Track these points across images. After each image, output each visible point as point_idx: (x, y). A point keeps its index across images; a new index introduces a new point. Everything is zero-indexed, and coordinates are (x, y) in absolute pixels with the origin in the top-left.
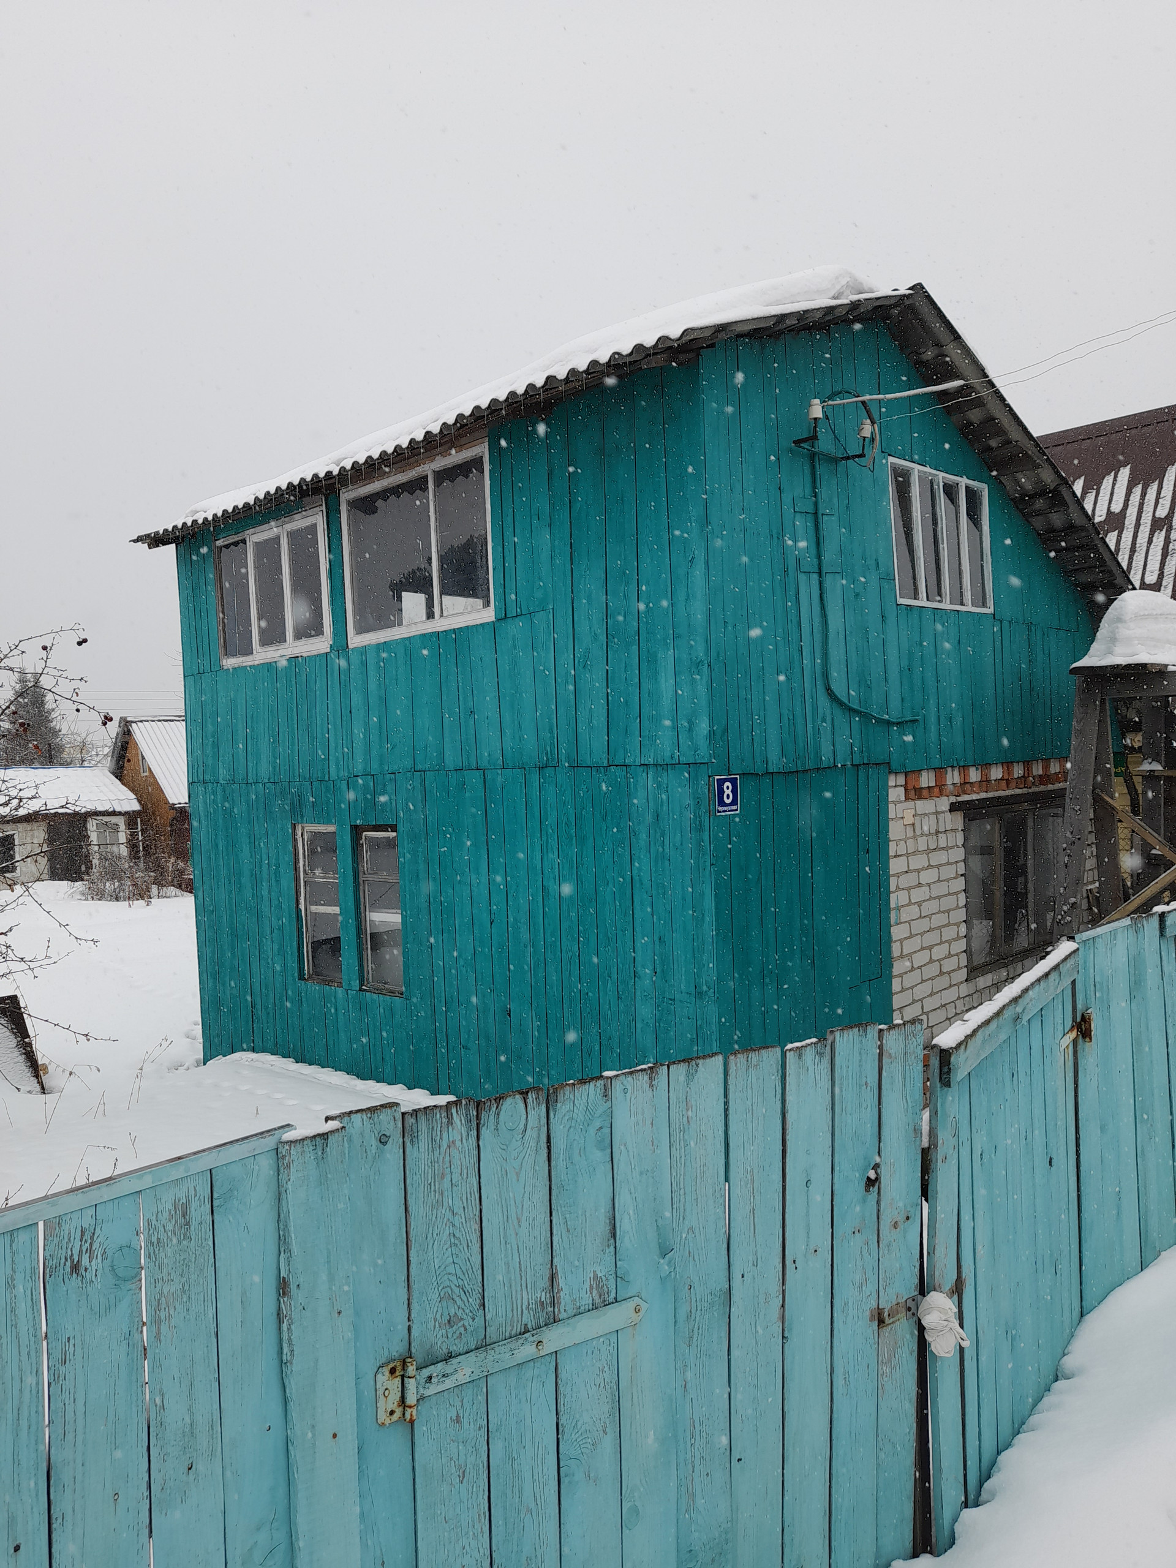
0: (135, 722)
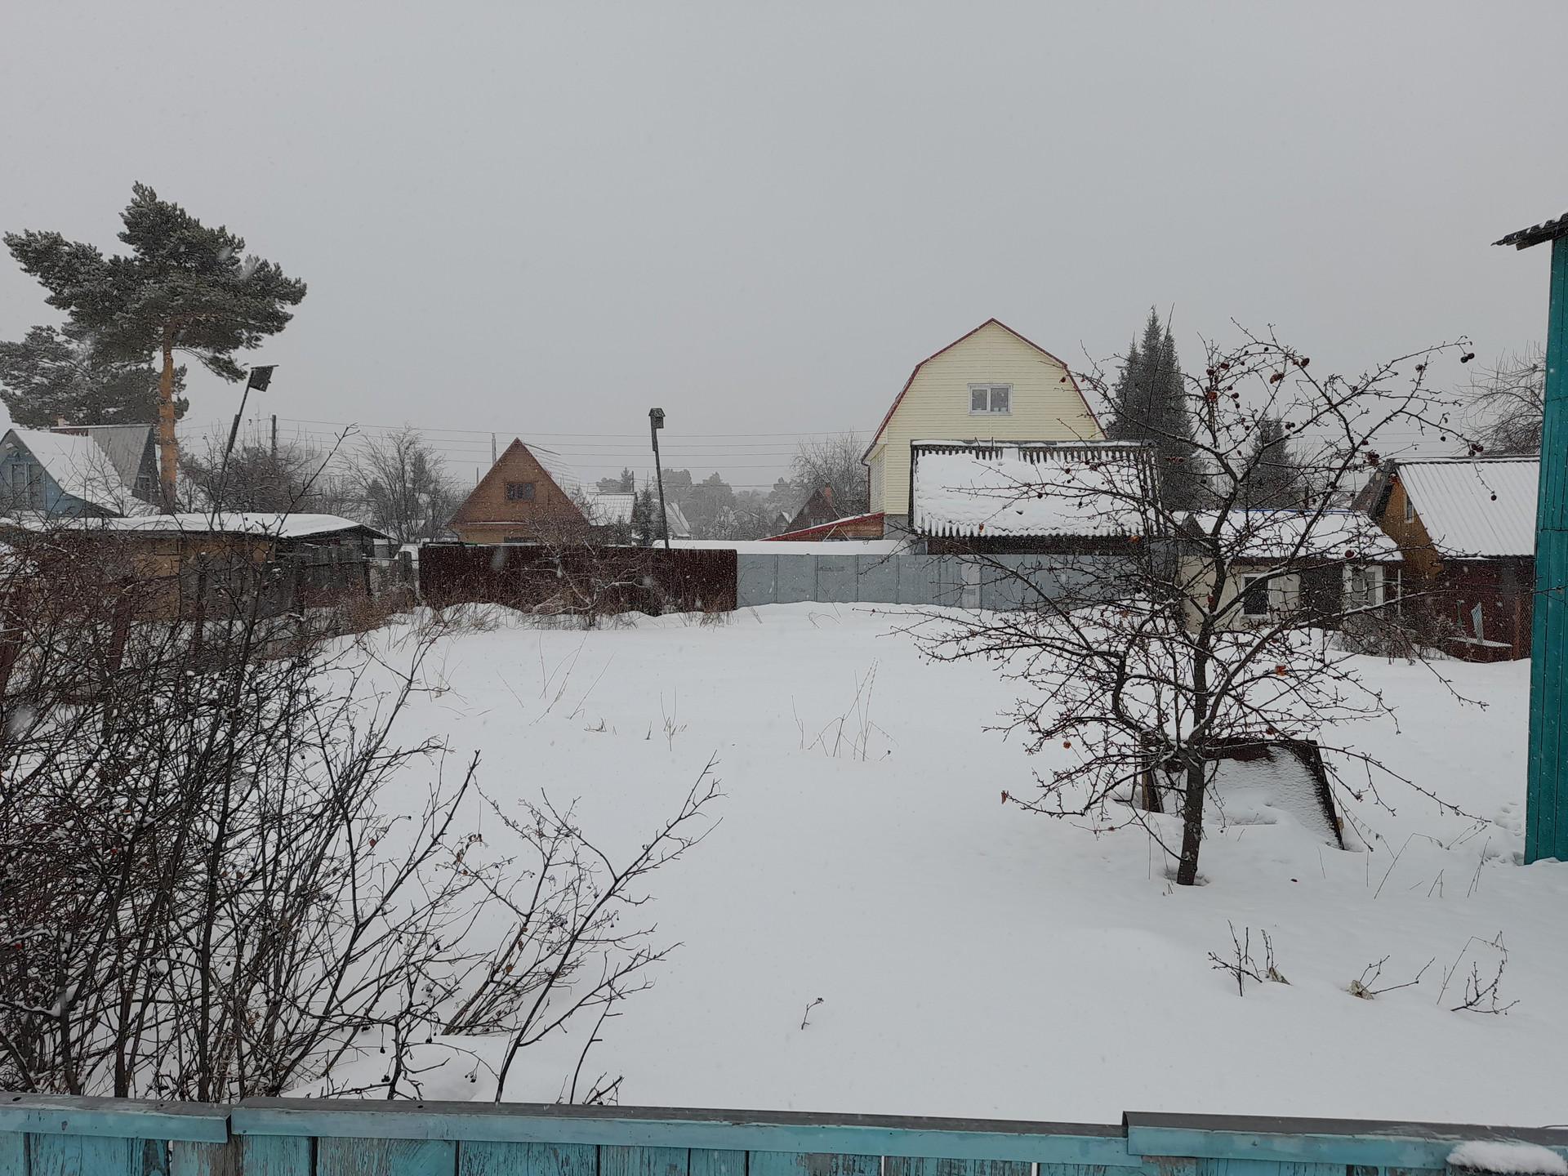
0: (1404, 464)
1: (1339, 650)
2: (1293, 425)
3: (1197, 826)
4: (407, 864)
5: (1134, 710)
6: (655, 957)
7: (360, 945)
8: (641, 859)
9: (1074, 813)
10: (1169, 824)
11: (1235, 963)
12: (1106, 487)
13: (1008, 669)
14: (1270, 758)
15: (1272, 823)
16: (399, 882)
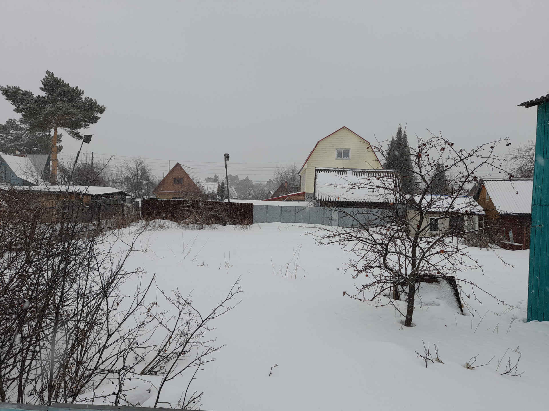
0: (486, 181)
1: (463, 244)
2: (448, 166)
3: (412, 305)
4: (128, 313)
5: (391, 264)
6: (216, 350)
7: (109, 342)
8: (212, 314)
9: (369, 300)
10: (402, 305)
11: (424, 355)
12: (382, 186)
13: (347, 248)
14: (438, 282)
15: (439, 305)
16: (125, 320)
